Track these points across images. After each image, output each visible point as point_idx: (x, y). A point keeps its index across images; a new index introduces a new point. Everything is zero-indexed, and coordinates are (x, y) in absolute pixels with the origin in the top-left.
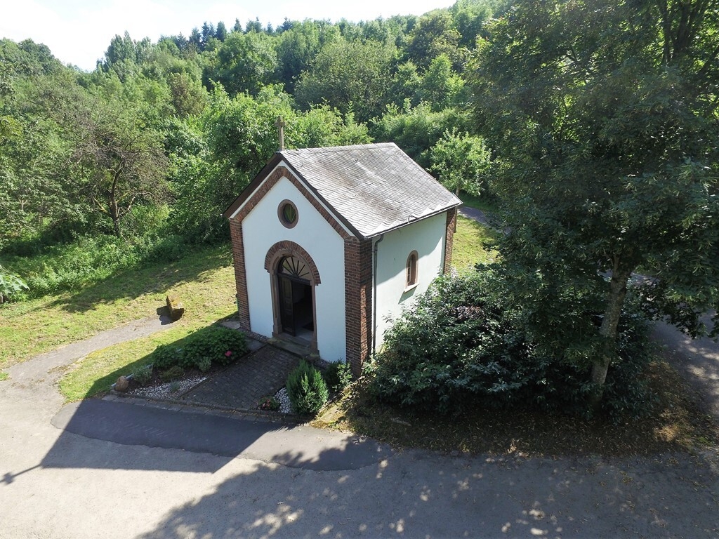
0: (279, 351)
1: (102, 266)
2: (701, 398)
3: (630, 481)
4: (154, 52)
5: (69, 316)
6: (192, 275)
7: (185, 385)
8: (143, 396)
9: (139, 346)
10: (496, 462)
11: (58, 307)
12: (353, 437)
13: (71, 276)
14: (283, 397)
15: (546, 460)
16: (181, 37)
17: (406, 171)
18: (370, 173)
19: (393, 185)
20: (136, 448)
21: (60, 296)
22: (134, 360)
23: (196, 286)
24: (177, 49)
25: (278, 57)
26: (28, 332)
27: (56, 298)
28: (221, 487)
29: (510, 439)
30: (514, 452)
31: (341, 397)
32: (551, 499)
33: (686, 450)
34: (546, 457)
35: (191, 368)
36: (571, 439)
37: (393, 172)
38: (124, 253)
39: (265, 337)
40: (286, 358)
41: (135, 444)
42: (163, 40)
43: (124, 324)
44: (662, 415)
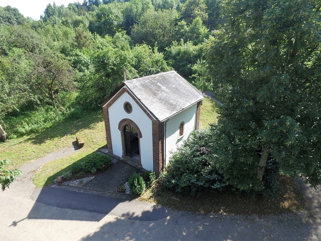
0: (125, 164)
1: (48, 122)
2: (302, 188)
3: (269, 227)
4: (66, 11)
5: (35, 146)
6: (87, 126)
7: (86, 180)
8: (68, 185)
9: (65, 161)
10: (214, 218)
11: (30, 142)
12: (156, 205)
13: (35, 126)
14: (127, 186)
15: (235, 217)
16: (78, 3)
17: (179, 84)
18: (163, 88)
19: (173, 93)
20: (67, 210)
21: (30, 136)
22: (63, 167)
23: (89, 131)
24: (77, 9)
25: (123, 16)
26: (18, 154)
27: (29, 137)
28: (102, 228)
29: (221, 207)
30: (222, 213)
31: (151, 186)
32: (236, 235)
33: (293, 212)
34: (235, 215)
35: (88, 173)
36: (246, 207)
37: (174, 86)
38: (57, 115)
39: (119, 157)
40: (128, 167)
41: (66, 208)
42: (70, 5)
43: (59, 150)
44: (285, 196)
